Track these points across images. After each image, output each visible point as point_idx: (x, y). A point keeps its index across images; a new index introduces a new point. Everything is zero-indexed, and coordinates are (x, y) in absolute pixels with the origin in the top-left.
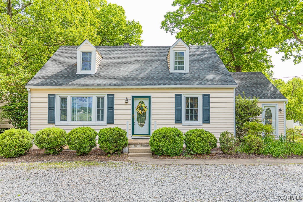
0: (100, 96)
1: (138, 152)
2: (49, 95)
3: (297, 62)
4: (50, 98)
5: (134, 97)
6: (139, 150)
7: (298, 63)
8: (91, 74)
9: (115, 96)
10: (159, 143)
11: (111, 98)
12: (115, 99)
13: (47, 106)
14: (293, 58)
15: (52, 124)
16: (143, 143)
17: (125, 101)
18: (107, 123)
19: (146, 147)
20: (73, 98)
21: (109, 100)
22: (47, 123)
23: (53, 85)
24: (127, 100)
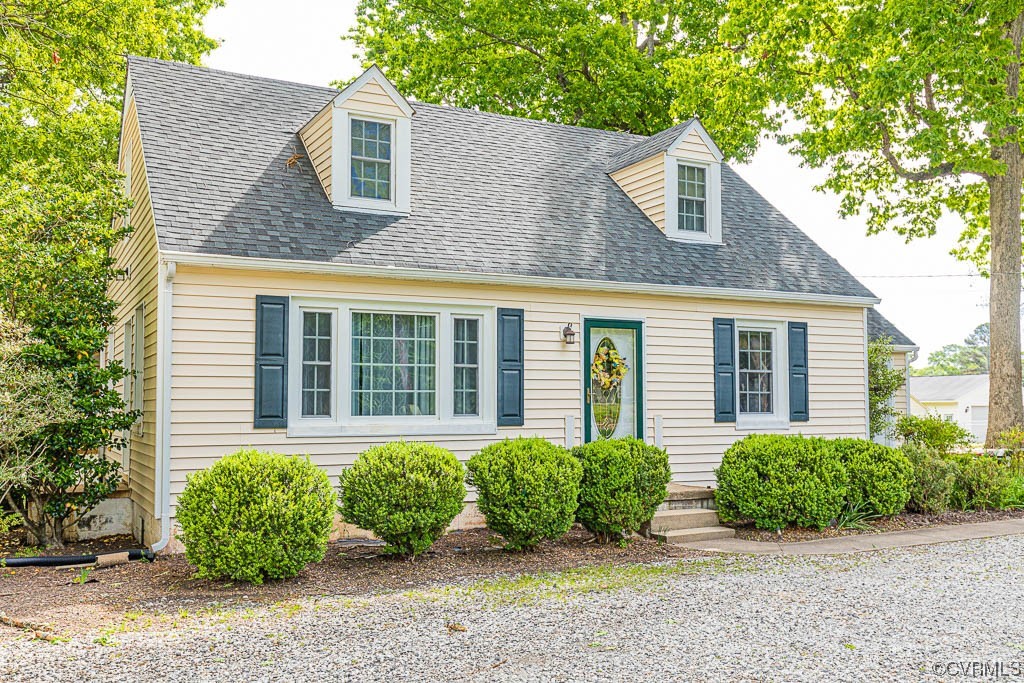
0: (467, 314)
1: (680, 526)
2: (261, 301)
3: (874, 229)
4: (265, 315)
5: (591, 324)
6: (682, 519)
7: (877, 232)
8: (401, 217)
9: (527, 316)
10: (790, 489)
11: (512, 323)
12: (527, 326)
13: (251, 349)
14: (865, 213)
15: (272, 431)
16: (676, 494)
17: (560, 336)
18: (499, 425)
19: (684, 508)
20: (357, 317)
21: (506, 328)
22: (249, 428)
23: (284, 257)
24: (568, 332)
